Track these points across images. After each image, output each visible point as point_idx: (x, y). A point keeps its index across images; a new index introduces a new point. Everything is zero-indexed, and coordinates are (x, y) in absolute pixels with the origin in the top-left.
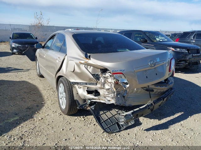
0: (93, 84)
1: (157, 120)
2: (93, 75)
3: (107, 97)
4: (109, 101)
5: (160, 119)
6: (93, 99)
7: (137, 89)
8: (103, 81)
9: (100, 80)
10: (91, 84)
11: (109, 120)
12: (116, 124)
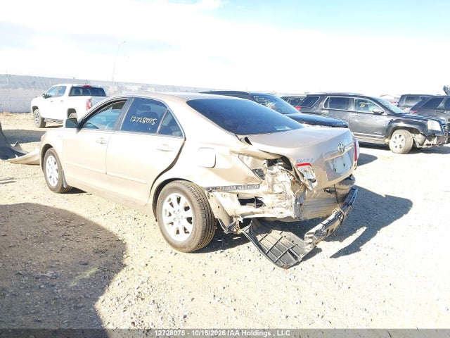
0: (252, 186)
1: (338, 242)
2: (254, 171)
3: (278, 207)
4: (282, 213)
5: (341, 241)
6: (252, 213)
7: (318, 191)
8: (270, 180)
9: (266, 179)
10: (247, 187)
11: (275, 248)
12: (288, 253)
